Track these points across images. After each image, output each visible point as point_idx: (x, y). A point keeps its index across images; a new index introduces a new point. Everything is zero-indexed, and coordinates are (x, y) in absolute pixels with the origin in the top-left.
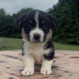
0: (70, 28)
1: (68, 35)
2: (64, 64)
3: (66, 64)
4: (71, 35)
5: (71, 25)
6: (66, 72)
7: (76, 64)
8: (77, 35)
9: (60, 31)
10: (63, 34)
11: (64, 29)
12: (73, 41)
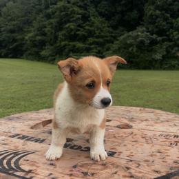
0: (79, 30)
1: (74, 46)
10: (63, 43)
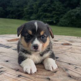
0: (48, 7)
1: (46, 15)
2: (61, 53)
3: (62, 53)
4: (48, 14)
5: (50, 4)
6: (70, 64)
7: (73, 53)
8: (54, 15)
9: (38, 11)
10: (41, 13)
11: (42, 8)
12: (50, 21)
